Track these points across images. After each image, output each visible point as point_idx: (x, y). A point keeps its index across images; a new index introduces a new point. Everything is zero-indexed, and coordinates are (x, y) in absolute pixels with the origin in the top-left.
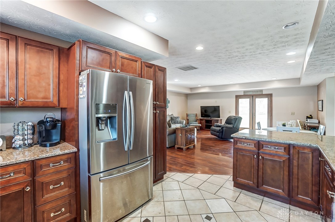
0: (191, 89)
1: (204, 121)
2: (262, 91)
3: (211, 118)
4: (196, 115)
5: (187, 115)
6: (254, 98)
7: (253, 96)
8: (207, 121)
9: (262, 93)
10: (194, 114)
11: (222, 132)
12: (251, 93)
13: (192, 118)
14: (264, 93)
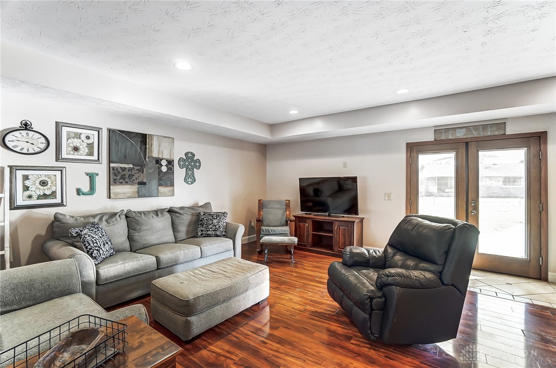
0: (273, 127)
1: (308, 225)
2: (501, 124)
3: (329, 216)
4: (288, 205)
5: (261, 205)
6: (472, 149)
7: (467, 143)
8: (318, 225)
9: (502, 132)
10: (279, 202)
11: (384, 307)
12: (460, 134)
13: (275, 214)
14: (510, 130)
